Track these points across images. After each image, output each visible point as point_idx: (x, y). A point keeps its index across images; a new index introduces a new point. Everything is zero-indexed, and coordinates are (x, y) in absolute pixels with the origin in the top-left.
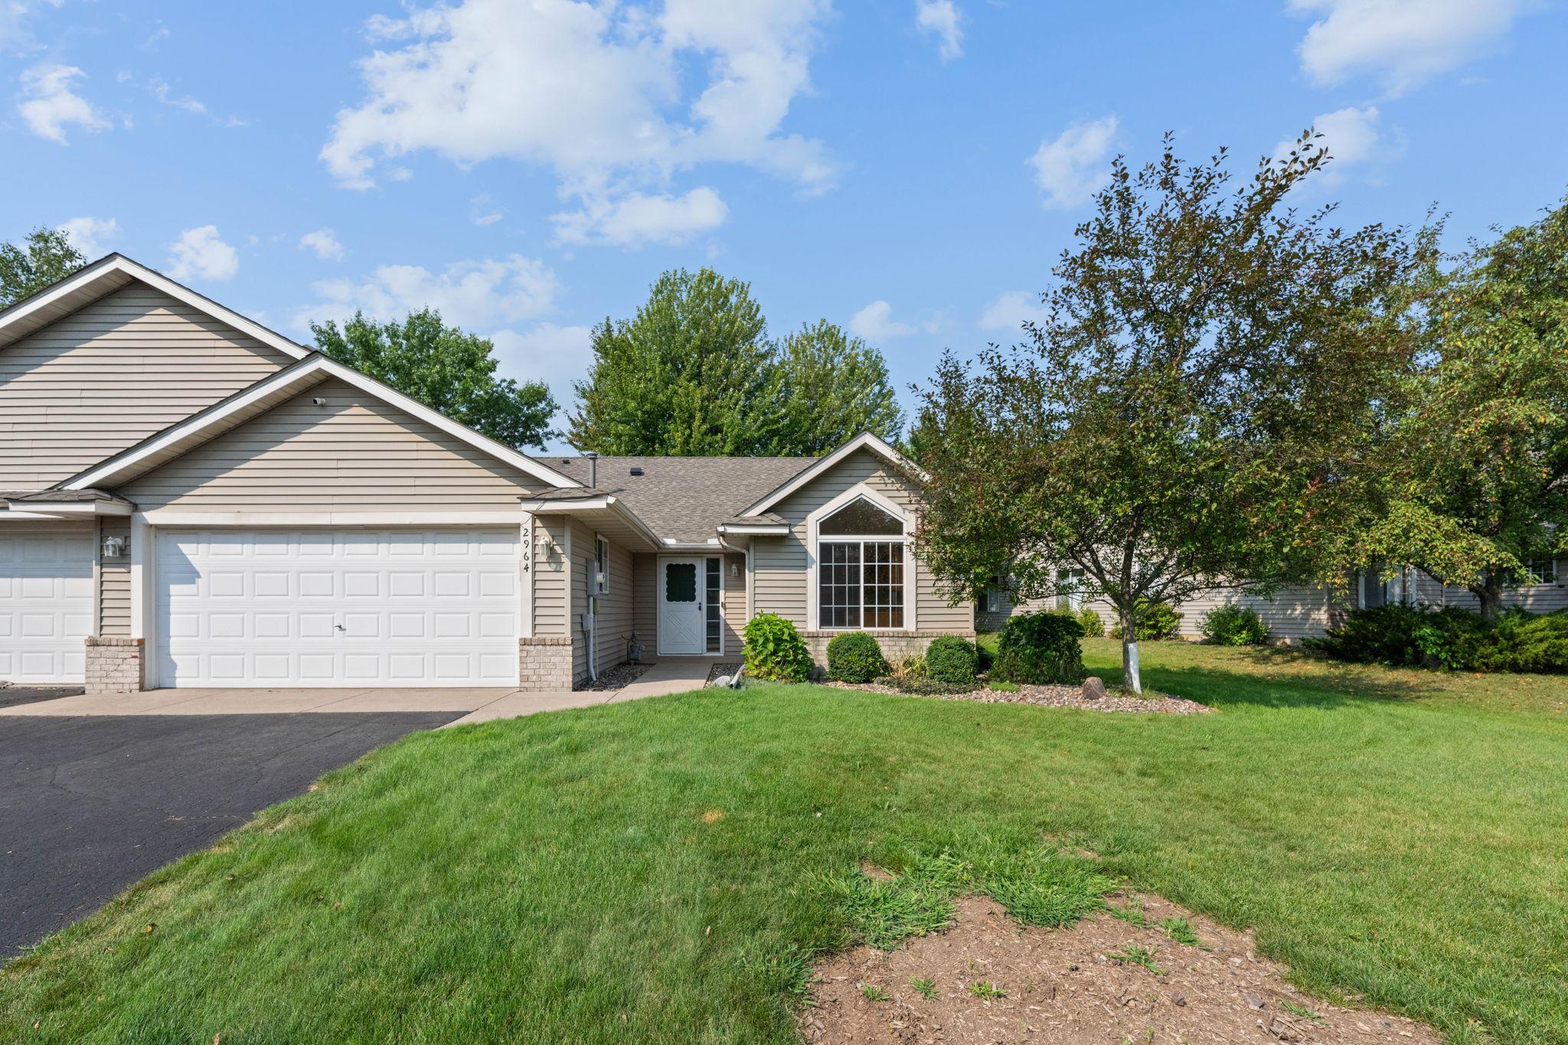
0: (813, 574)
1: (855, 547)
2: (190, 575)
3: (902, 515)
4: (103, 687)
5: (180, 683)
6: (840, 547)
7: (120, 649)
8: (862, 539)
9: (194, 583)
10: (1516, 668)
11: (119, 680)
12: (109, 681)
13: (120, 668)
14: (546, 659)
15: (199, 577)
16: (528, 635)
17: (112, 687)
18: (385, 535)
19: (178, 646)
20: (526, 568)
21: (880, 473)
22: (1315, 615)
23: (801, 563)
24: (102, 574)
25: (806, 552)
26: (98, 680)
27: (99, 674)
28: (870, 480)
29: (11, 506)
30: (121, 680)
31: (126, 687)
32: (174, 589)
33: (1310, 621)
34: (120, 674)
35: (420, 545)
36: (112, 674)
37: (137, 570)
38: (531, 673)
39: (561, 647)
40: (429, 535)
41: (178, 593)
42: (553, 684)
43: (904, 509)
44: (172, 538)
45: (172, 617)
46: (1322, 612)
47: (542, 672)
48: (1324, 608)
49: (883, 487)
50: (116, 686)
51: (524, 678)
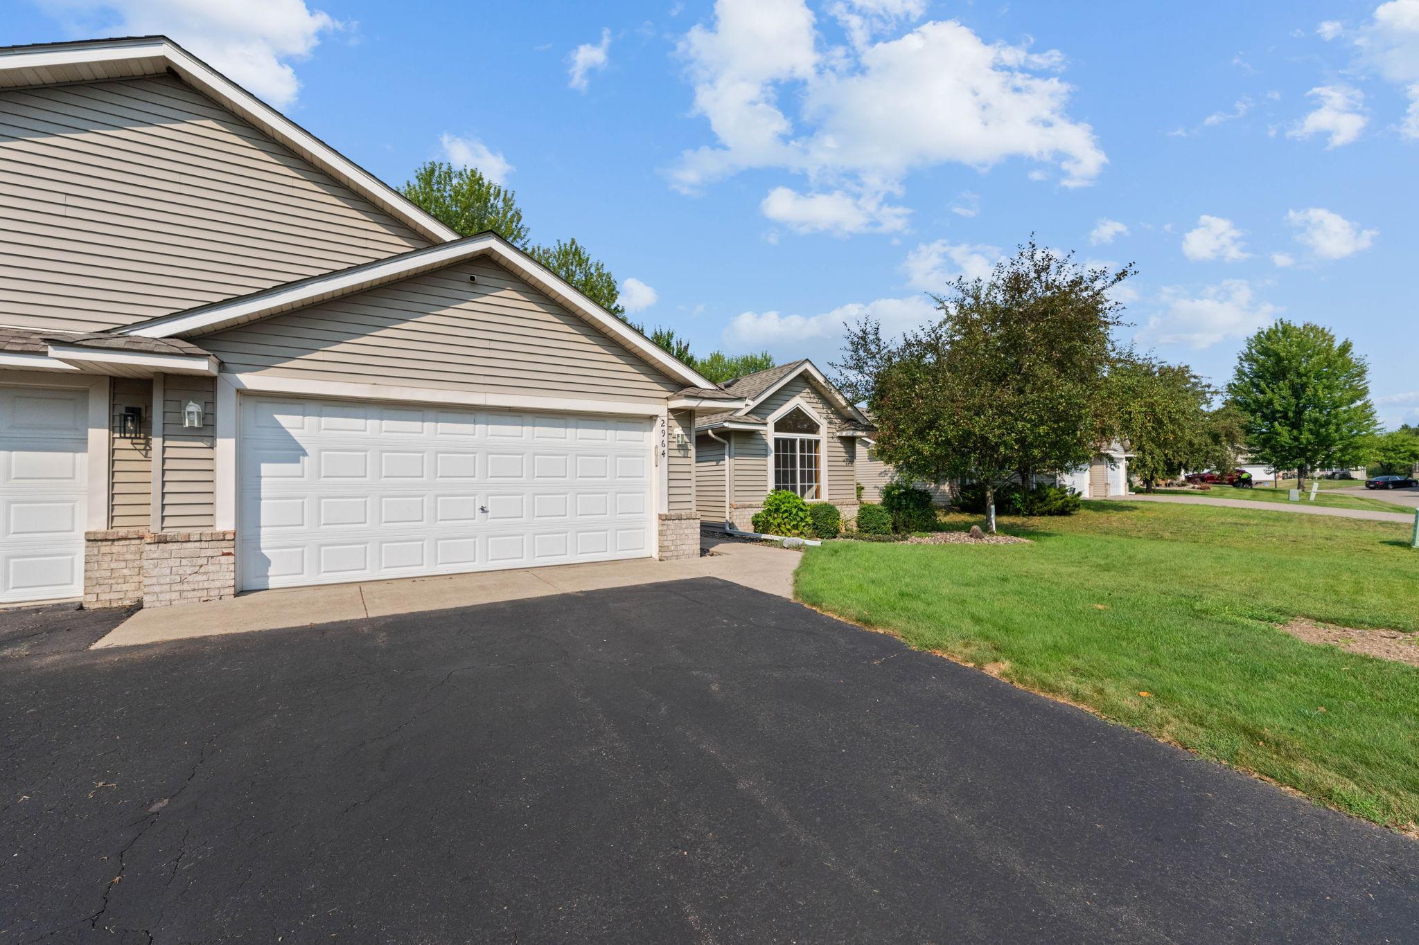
0: (771, 460)
1: (793, 441)
2: (294, 452)
3: (820, 421)
4: (175, 596)
5: (273, 582)
6: (785, 441)
7: (204, 545)
8: (798, 436)
9: (298, 462)
10: (1050, 513)
11: (201, 586)
12: (186, 587)
13: (202, 570)
14: (681, 532)
15: (305, 454)
16: (665, 511)
17: (190, 594)
18: (529, 418)
19: (268, 540)
20: (663, 454)
21: (807, 390)
22: (942, 488)
23: (764, 452)
24: (164, 448)
25: (766, 445)
26: (167, 588)
27: (168, 580)
28: (802, 394)
29: (51, 351)
30: (206, 585)
31: (214, 593)
32: (266, 468)
33: (940, 491)
34: (205, 577)
35: (563, 430)
36: (190, 578)
37: (226, 447)
38: (669, 543)
39: (692, 521)
40: (572, 421)
41: (271, 474)
42: (686, 552)
43: (821, 416)
44: (266, 407)
45: (263, 502)
46: (946, 485)
47: (678, 542)
48: (947, 483)
49: (808, 400)
50: (197, 594)
51: (662, 548)
